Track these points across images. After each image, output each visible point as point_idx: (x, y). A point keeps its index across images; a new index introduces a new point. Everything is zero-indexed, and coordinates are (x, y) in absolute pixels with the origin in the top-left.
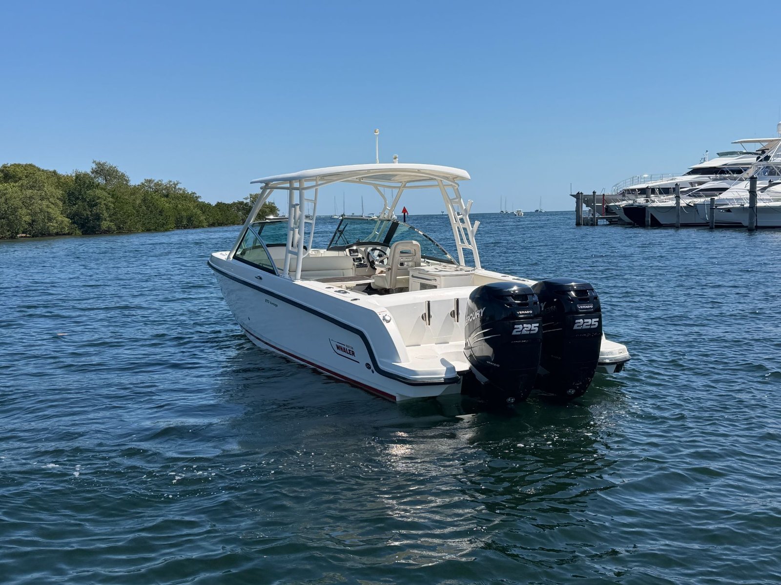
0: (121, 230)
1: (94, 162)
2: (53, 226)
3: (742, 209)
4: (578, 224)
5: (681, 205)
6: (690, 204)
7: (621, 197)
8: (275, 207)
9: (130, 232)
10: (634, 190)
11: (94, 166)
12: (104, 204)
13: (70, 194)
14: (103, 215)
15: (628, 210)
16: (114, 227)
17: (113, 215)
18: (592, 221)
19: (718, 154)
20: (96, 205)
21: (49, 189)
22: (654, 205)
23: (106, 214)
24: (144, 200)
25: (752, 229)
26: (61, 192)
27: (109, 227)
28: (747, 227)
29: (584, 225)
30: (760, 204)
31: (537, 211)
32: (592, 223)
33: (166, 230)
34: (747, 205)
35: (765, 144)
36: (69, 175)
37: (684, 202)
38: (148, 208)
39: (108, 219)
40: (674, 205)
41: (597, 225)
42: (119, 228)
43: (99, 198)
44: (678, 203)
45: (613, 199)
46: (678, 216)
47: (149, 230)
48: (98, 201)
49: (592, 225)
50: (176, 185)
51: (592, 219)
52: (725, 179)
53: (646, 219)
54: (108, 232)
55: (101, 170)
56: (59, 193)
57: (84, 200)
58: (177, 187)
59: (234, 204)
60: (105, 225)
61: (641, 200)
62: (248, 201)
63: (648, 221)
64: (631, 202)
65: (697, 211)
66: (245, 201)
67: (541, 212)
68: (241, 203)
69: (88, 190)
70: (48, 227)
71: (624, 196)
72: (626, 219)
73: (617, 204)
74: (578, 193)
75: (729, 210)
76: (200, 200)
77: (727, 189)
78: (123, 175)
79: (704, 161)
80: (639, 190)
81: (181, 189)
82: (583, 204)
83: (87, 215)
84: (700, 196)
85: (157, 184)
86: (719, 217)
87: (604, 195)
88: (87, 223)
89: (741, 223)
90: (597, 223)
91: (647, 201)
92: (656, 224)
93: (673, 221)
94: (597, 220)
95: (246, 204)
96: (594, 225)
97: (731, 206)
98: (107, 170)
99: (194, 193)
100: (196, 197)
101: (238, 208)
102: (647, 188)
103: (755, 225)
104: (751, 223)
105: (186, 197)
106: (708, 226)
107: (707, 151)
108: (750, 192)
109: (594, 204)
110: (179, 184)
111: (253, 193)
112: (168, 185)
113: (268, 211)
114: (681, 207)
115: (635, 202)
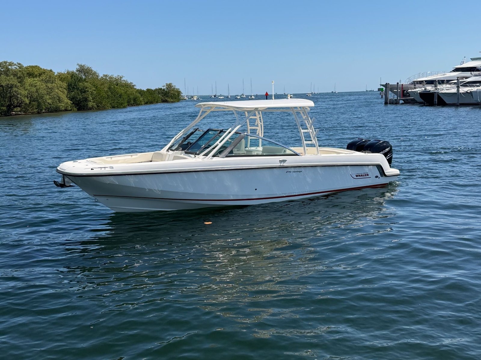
4: (386, 103)
5: (460, 92)
6: (468, 91)
7: (413, 86)
8: (180, 91)
10: (422, 81)
18: (396, 101)
29: (390, 103)
36: (63, 73)
37: (463, 90)
40: (455, 92)
44: (458, 90)
45: (410, 88)
46: (458, 99)
49: (396, 104)
50: (121, 78)
51: (396, 100)
53: (435, 100)
55: (82, 69)
58: (122, 79)
59: (156, 90)
61: (430, 88)
62: (165, 88)
63: (436, 102)
65: (472, 95)
66: (163, 88)
68: (161, 89)
71: (415, 85)
72: (422, 100)
73: (413, 90)
76: (135, 87)
80: (426, 81)
81: (124, 81)
82: (389, 91)
84: (474, 86)
85: (111, 78)
87: (402, 85)
90: (399, 102)
91: (436, 89)
93: (455, 101)
94: (399, 101)
95: (164, 90)
96: (398, 104)
98: (86, 70)
99: (132, 83)
100: (133, 85)
101: (159, 92)
105: (128, 85)
109: (398, 90)
110: (123, 78)
111: (168, 83)
112: (117, 78)
113: (176, 94)
114: (460, 93)
115: (425, 89)
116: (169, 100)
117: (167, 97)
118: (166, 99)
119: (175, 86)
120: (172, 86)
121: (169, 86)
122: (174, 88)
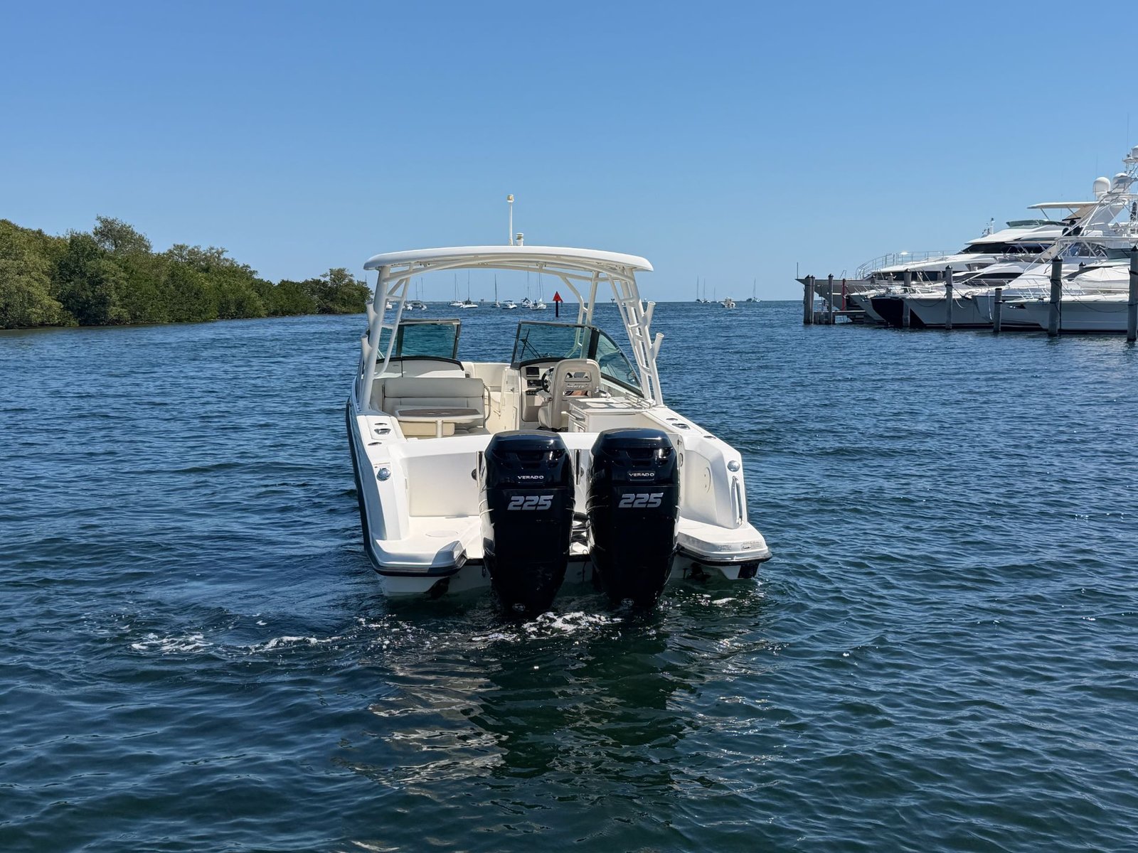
0: (138, 319)
1: (99, 218)
2: (35, 314)
3: (1041, 305)
4: (807, 322)
5: (953, 297)
6: (967, 296)
7: (868, 284)
8: (365, 289)
9: (151, 322)
10: (887, 274)
11: (98, 225)
12: (113, 281)
13: (63, 266)
14: (111, 297)
15: (878, 303)
16: (126, 316)
17: (126, 297)
18: (827, 317)
19: (1008, 223)
20: (100, 282)
21: (31, 258)
22: (915, 296)
23: (115, 297)
24: (172, 276)
25: (1055, 334)
26: (48, 263)
27: (119, 316)
28: (1046, 330)
29: (815, 323)
30: (1066, 298)
31: (750, 299)
32: (827, 321)
33: (206, 321)
34: (1048, 299)
35: (1075, 210)
36: (62, 237)
37: (959, 292)
38: (178, 287)
39: (118, 303)
40: (942, 297)
41: (834, 324)
42: (134, 317)
43: (105, 272)
44: (949, 294)
46: (949, 313)
47: (179, 321)
48: (103, 277)
49: (828, 323)
50: (220, 253)
51: (827, 315)
52: (1017, 260)
53: (904, 317)
54: (118, 322)
55: (109, 231)
56: (46, 264)
57: (83, 274)
58: (222, 257)
59: (306, 283)
60: (113, 312)
61: (897, 289)
62: (328, 279)
63: (907, 320)
64: (883, 291)
65: (977, 306)
66: (323, 280)
67: (754, 301)
68: (318, 282)
69: (89, 261)
70: (29, 315)
71: (873, 282)
72: (876, 316)
73: (861, 294)
74: (808, 277)
75: (1022, 306)
76: (256, 277)
77: (1020, 274)
78: (141, 239)
79: (989, 233)
80: (895, 273)
81: (227, 260)
82: (815, 293)
83: (87, 296)
84: (982, 285)
85: (192, 252)
86: (1007, 315)
87: (844, 280)
88: (87, 309)
89: (1038, 325)
90: (834, 321)
91: (906, 291)
92: (917, 325)
93: (943, 320)
94: (834, 317)
95: (325, 284)
96: (831, 324)
97: (1024, 300)
98: (118, 231)
99: (247, 266)
100: (251, 272)
101: (312, 290)
102: (906, 271)
103: (1058, 327)
104: (1053, 325)
105: (235, 272)
106: (992, 327)
107: (992, 219)
108: (1052, 281)
109: (831, 293)
110: (224, 253)
111: (336, 268)
112: (209, 254)
113: (356, 294)
114: (954, 300)
115: (889, 291)
116: (336, 307)
117: (332, 300)
118: (330, 305)
119: (352, 275)
120: (346, 276)
121: (339, 275)
122: (351, 281)
